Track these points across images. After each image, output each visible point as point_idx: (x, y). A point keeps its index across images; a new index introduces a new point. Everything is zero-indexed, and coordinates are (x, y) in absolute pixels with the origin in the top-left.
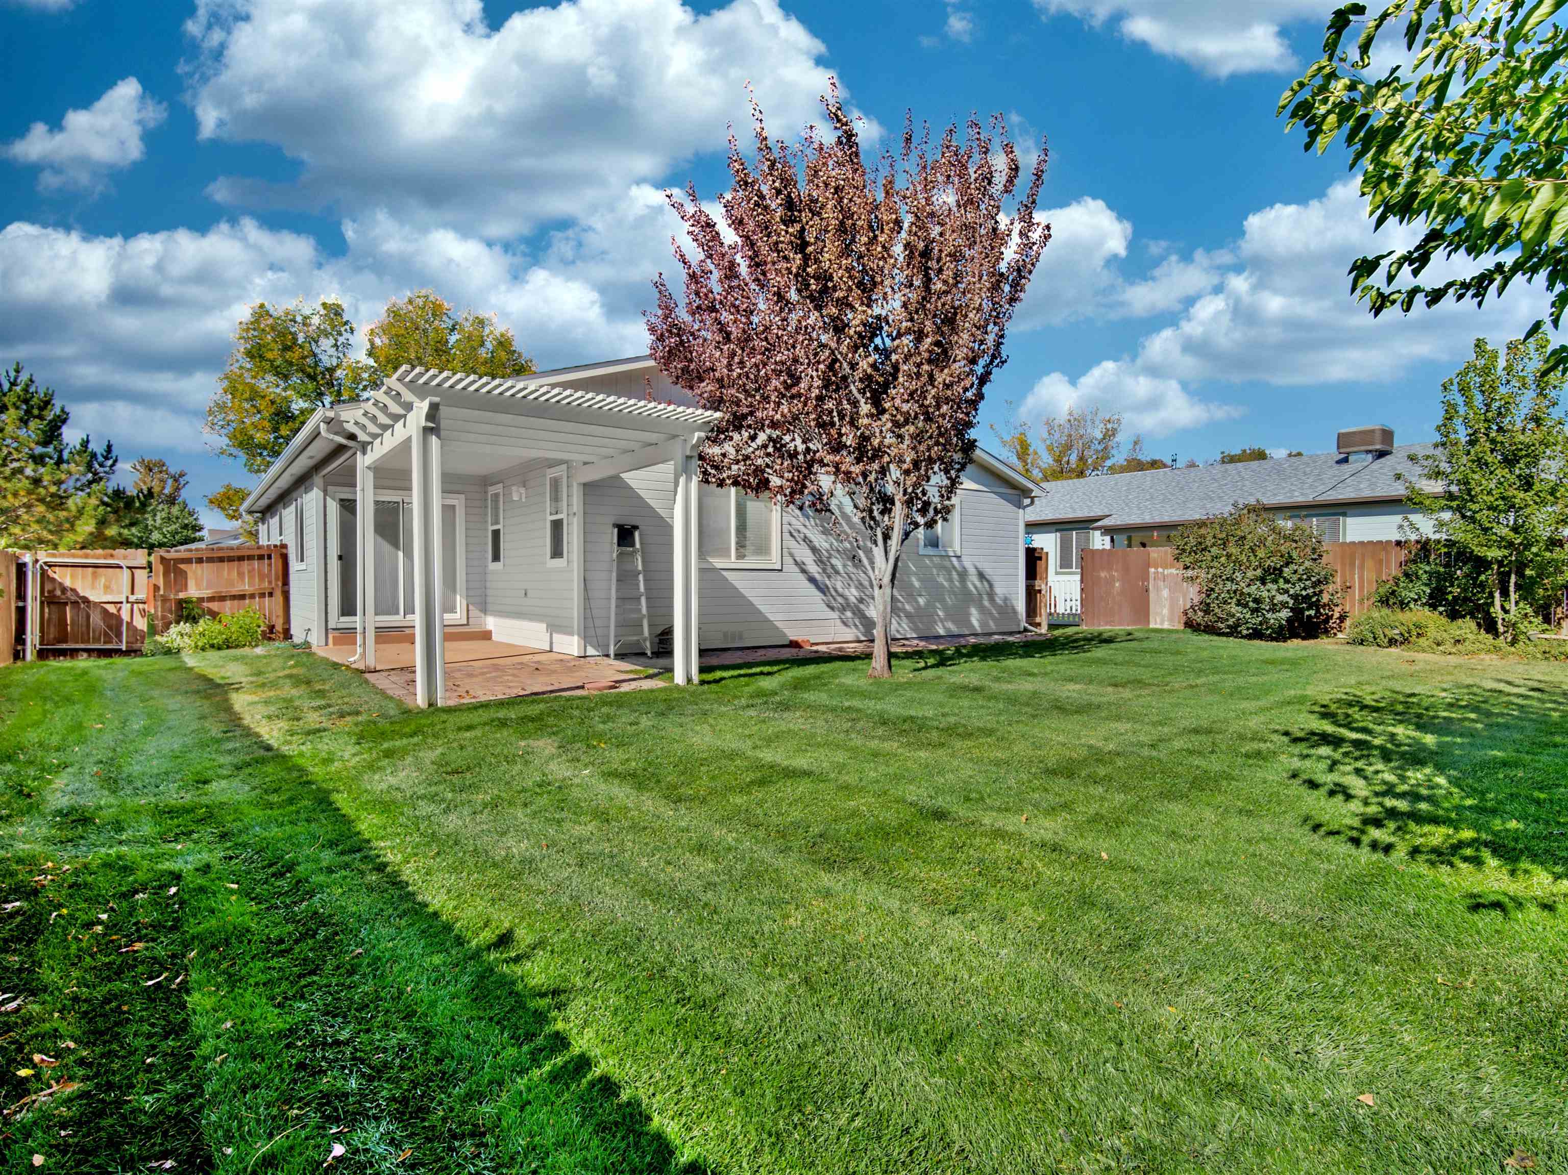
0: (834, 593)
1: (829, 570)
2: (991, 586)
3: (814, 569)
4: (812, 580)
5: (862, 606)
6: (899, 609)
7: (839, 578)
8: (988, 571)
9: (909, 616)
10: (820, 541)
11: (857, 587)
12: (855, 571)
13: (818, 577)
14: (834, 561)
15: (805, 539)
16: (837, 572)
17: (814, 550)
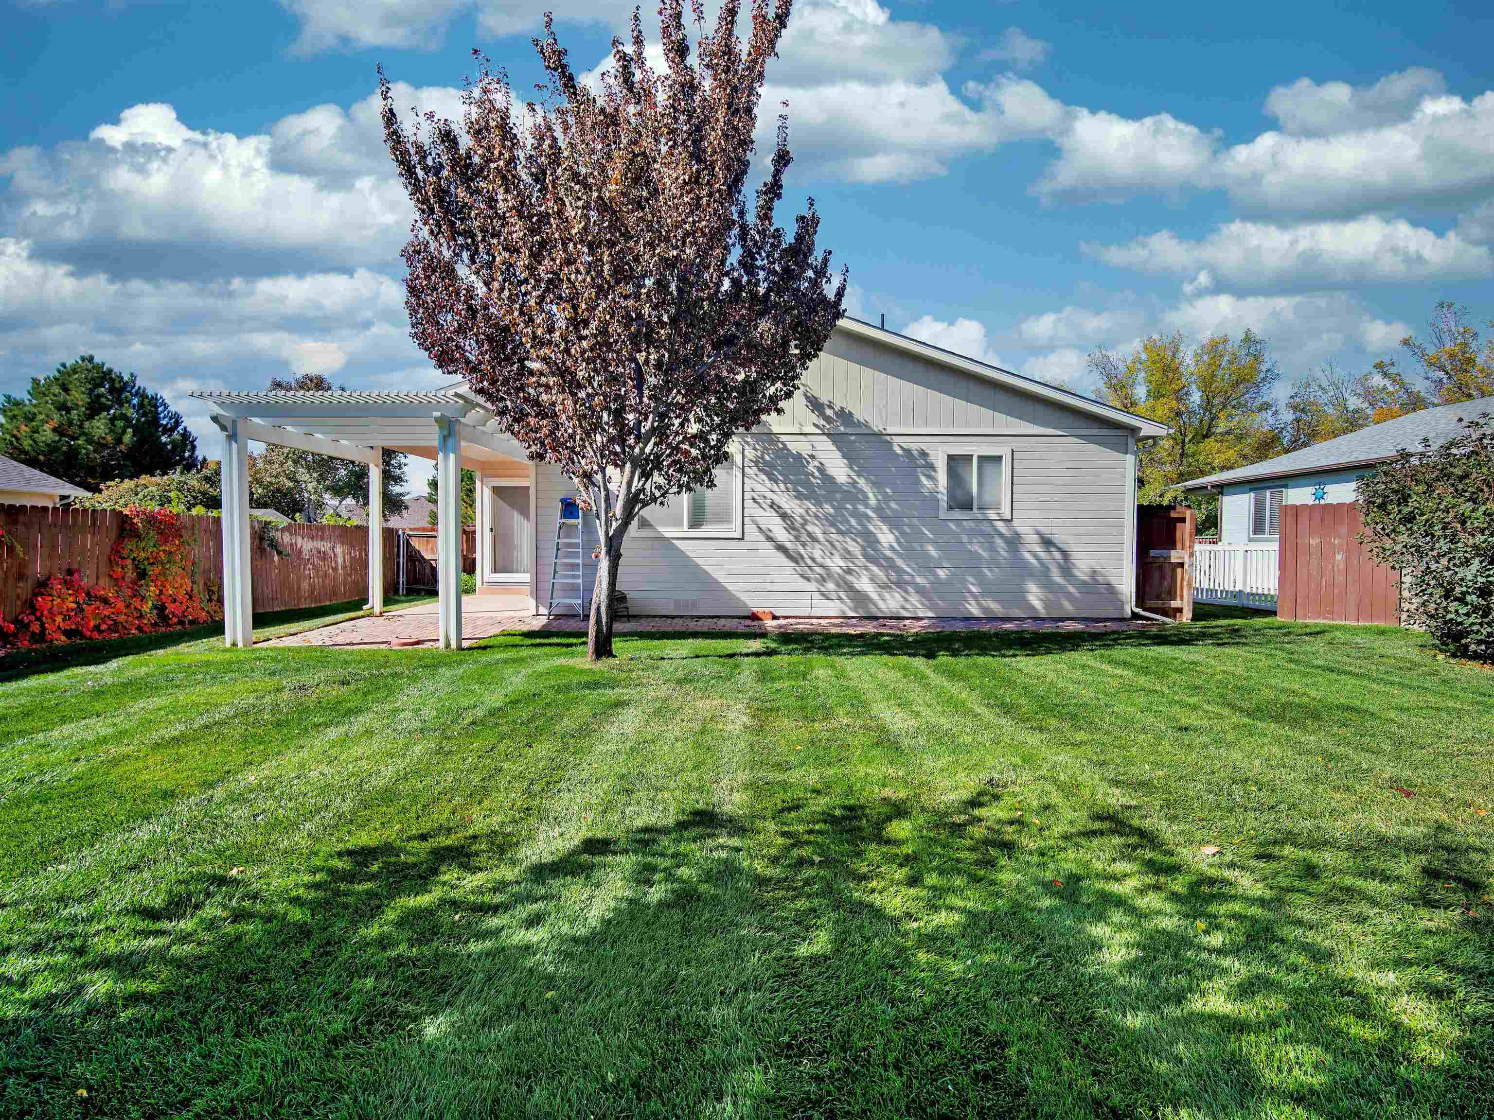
0: (809, 561)
1: (804, 537)
2: (1065, 555)
3: (782, 536)
4: (781, 548)
5: (849, 578)
6: (907, 583)
7: (817, 545)
8: (1059, 536)
9: (920, 591)
10: (790, 505)
11: (843, 558)
12: (840, 538)
13: (788, 545)
14: (810, 528)
15: (772, 505)
16: (815, 540)
17: (784, 516)
